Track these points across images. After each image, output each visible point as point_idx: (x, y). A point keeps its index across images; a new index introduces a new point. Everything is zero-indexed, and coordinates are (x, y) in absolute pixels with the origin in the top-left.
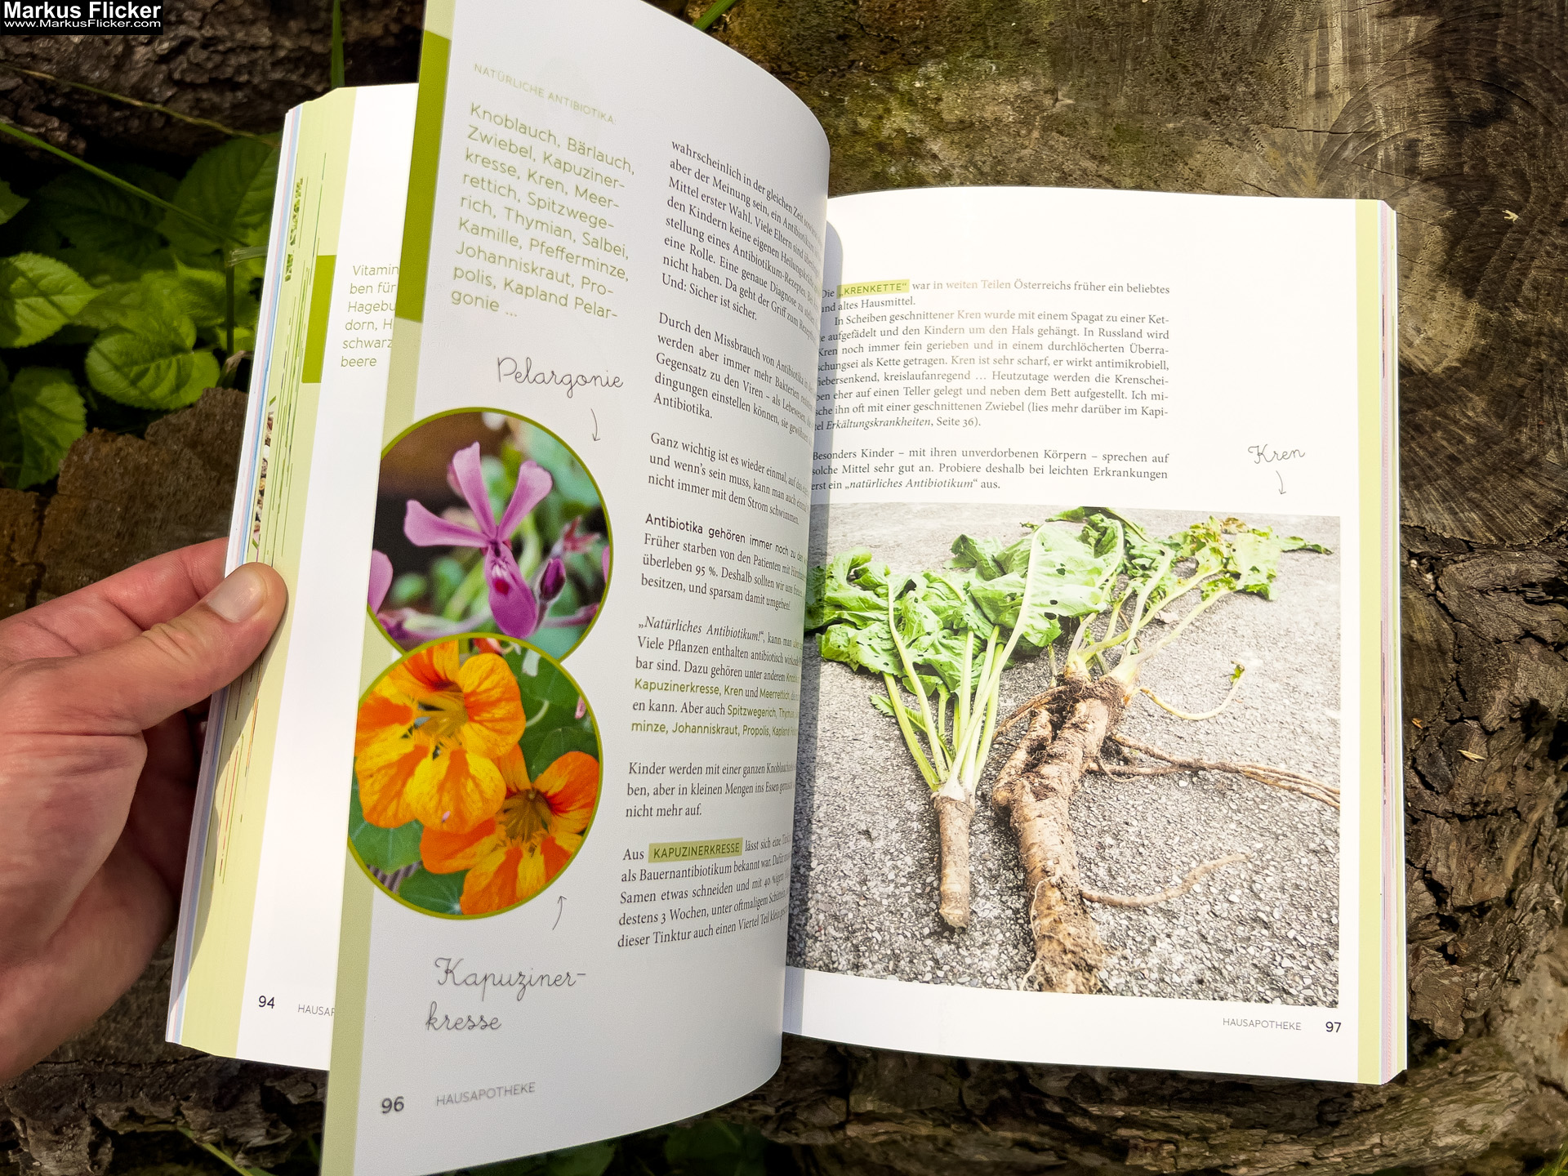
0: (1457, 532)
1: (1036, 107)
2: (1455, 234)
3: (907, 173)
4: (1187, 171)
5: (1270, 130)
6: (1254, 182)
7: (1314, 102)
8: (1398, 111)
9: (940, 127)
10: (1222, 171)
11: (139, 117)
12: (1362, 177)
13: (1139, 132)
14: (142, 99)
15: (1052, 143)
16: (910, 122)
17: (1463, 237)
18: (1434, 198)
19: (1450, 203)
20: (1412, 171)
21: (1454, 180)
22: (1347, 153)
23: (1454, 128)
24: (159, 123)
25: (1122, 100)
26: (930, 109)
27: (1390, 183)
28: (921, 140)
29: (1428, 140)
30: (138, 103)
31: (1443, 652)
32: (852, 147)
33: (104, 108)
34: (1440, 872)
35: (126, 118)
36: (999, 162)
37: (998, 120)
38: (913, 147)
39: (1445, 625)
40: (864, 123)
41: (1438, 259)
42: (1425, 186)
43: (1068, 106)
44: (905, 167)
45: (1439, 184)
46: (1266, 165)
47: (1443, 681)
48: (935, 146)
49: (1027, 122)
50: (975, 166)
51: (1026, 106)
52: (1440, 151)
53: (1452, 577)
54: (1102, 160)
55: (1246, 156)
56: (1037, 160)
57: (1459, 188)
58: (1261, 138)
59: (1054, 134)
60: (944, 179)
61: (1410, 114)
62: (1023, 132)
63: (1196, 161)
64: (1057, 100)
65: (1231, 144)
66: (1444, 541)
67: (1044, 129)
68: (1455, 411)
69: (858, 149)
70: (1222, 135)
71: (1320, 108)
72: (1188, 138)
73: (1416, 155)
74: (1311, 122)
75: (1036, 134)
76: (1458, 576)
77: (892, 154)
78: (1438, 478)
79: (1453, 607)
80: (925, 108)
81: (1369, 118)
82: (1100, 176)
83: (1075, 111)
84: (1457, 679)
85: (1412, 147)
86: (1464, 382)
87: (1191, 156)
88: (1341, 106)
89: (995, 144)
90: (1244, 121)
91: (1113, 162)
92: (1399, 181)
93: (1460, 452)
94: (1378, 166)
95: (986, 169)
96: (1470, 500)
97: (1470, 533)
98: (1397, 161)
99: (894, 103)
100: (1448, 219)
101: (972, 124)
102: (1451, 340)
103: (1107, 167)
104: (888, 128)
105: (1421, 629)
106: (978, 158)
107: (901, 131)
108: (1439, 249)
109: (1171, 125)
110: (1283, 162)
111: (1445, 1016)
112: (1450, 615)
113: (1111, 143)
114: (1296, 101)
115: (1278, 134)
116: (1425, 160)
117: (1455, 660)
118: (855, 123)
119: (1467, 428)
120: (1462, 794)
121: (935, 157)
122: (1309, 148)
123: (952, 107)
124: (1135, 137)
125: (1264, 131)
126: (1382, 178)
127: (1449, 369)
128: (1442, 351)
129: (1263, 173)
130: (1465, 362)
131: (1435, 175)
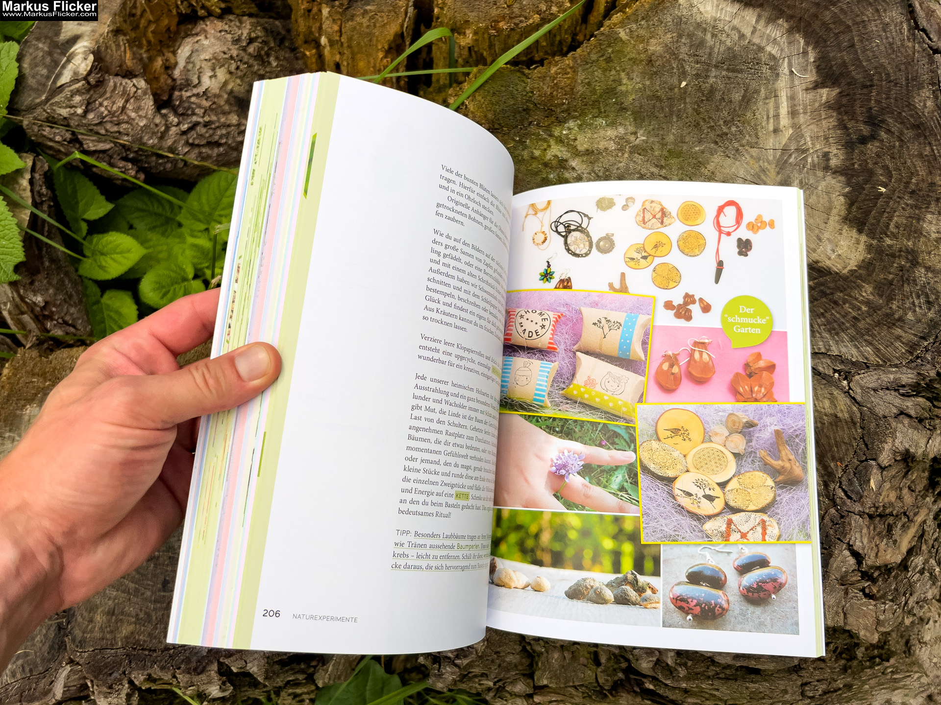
0: (859, 358)
1: (626, 142)
2: (851, 200)
3: (559, 177)
4: (706, 171)
5: (750, 150)
6: (742, 176)
7: (773, 135)
8: (818, 137)
9: (576, 154)
10: (725, 171)
11: (171, 162)
12: (800, 172)
13: (681, 152)
14: (173, 153)
15: (634, 159)
16: (561, 151)
17: (856, 201)
18: (839, 182)
19: (848, 184)
20: (827, 168)
21: (850, 172)
22: (792, 160)
23: (849, 146)
24: (181, 164)
25: (672, 137)
26: (571, 145)
27: (815, 175)
28: (566, 161)
29: (835, 151)
30: (171, 155)
31: (854, 423)
32: (531, 165)
33: (154, 158)
34: (858, 546)
35: (165, 163)
36: (607, 170)
37: (606, 149)
38: (562, 164)
39: (855, 408)
40: (537, 153)
41: (843, 213)
42: (834, 176)
43: (643, 140)
44: (558, 174)
45: (842, 174)
46: (749, 168)
47: (855, 439)
48: (574, 163)
49: (621, 150)
50: (595, 173)
51: (621, 142)
52: (842, 157)
53: (857, 381)
54: (662, 167)
55: (738, 163)
56: (627, 168)
57: (853, 176)
58: (745, 153)
59: (636, 155)
60: (579, 179)
61: (825, 139)
62: (620, 154)
63: (711, 166)
64: (637, 138)
65: (729, 157)
66: (853, 363)
67: (631, 153)
68: (855, 293)
69: (534, 166)
70: (725, 152)
71: (776, 138)
72: (707, 155)
73: (828, 160)
74: (771, 145)
75: (626, 155)
76: (861, 382)
77: (551, 168)
78: (847, 329)
79: (859, 398)
80: (568, 145)
81: (803, 142)
82: (660, 176)
83: (647, 143)
84: (862, 438)
85: (826, 155)
86: (860, 277)
87: (708, 164)
88: (787, 136)
89: (606, 161)
90: (736, 145)
91: (667, 168)
92: (820, 174)
93: (859, 315)
94: (809, 166)
95: (601, 174)
96: (865, 340)
97: (866, 358)
98: (818, 163)
99: (552, 142)
100: (848, 193)
101: (593, 151)
102: (852, 256)
103: (664, 171)
104: (549, 155)
105: (842, 410)
106: (596, 169)
107: (556, 156)
108: (843, 208)
109: (697, 149)
110: (757, 165)
111: (866, 629)
112: (858, 403)
113: (666, 158)
114: (763, 134)
115: (754, 152)
116: (834, 162)
117: (861, 428)
118: (532, 153)
119: (862, 302)
120: (869, 503)
121: (573, 169)
122: (771, 158)
123: (583, 143)
124: (679, 155)
125: (747, 150)
126: (811, 172)
127: (851, 271)
128: (847, 261)
129: (747, 171)
130: (859, 267)
131: (839, 170)
